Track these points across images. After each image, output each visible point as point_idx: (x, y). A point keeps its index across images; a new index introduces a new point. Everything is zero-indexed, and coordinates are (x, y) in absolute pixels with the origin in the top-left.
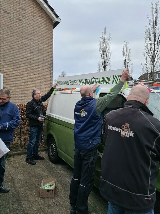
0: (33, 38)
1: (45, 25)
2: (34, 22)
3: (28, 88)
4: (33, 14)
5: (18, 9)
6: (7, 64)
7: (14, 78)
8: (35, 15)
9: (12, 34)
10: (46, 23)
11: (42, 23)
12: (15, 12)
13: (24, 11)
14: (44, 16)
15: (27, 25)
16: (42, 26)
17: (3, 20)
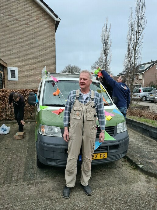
0: (39, 37)
1: (48, 26)
2: (39, 25)
3: (37, 77)
4: (38, 18)
5: (26, 16)
6: (20, 60)
7: (26, 70)
8: (39, 18)
9: (22, 37)
10: (48, 23)
11: (46, 24)
12: (24, 19)
13: (30, 17)
14: (47, 18)
15: (34, 28)
16: (45, 27)
17: (16, 27)
